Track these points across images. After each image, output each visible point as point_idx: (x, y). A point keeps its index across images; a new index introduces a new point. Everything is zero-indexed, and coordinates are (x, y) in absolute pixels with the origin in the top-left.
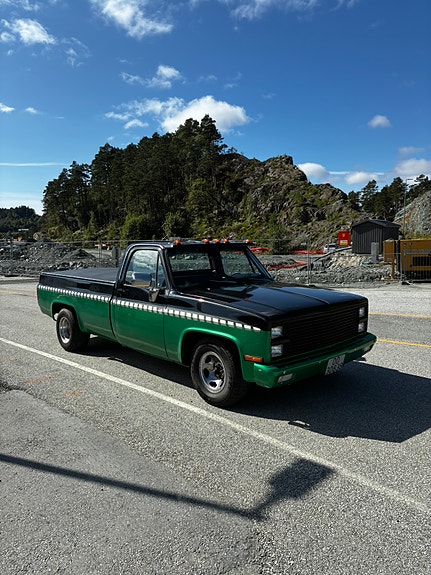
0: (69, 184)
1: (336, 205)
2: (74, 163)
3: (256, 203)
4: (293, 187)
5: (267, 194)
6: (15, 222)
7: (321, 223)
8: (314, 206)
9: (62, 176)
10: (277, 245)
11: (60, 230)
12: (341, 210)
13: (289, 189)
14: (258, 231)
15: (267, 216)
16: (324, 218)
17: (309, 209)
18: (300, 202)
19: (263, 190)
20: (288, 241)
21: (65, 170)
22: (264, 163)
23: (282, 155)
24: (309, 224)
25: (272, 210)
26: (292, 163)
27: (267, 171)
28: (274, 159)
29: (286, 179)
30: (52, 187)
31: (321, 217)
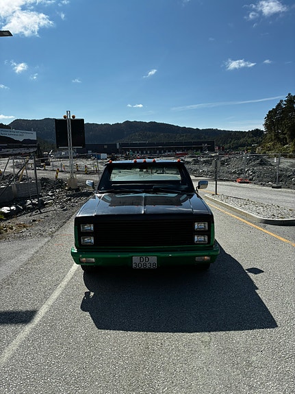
0: (284, 111)
2: (289, 94)
6: (250, 140)
9: (279, 105)
11: (273, 145)
21: (281, 101)
30: (271, 115)
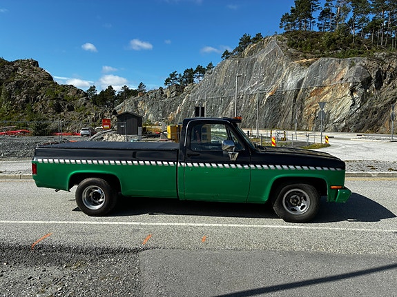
1: (81, 101)
3: (10, 93)
4: (43, 85)
5: (20, 88)
7: (72, 113)
8: (64, 100)
10: (38, 129)
12: (85, 104)
13: (40, 86)
14: (15, 117)
15: (23, 105)
16: (73, 110)
17: (61, 102)
18: (52, 96)
19: (16, 84)
20: (46, 125)
22: (12, 63)
23: (30, 59)
24: (62, 113)
25: (27, 101)
26: (38, 66)
27: (16, 69)
28: (22, 61)
29: (36, 77)
31: (71, 109)
